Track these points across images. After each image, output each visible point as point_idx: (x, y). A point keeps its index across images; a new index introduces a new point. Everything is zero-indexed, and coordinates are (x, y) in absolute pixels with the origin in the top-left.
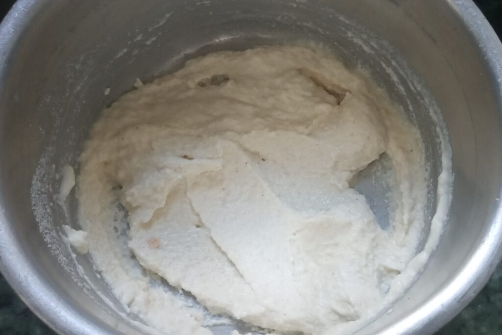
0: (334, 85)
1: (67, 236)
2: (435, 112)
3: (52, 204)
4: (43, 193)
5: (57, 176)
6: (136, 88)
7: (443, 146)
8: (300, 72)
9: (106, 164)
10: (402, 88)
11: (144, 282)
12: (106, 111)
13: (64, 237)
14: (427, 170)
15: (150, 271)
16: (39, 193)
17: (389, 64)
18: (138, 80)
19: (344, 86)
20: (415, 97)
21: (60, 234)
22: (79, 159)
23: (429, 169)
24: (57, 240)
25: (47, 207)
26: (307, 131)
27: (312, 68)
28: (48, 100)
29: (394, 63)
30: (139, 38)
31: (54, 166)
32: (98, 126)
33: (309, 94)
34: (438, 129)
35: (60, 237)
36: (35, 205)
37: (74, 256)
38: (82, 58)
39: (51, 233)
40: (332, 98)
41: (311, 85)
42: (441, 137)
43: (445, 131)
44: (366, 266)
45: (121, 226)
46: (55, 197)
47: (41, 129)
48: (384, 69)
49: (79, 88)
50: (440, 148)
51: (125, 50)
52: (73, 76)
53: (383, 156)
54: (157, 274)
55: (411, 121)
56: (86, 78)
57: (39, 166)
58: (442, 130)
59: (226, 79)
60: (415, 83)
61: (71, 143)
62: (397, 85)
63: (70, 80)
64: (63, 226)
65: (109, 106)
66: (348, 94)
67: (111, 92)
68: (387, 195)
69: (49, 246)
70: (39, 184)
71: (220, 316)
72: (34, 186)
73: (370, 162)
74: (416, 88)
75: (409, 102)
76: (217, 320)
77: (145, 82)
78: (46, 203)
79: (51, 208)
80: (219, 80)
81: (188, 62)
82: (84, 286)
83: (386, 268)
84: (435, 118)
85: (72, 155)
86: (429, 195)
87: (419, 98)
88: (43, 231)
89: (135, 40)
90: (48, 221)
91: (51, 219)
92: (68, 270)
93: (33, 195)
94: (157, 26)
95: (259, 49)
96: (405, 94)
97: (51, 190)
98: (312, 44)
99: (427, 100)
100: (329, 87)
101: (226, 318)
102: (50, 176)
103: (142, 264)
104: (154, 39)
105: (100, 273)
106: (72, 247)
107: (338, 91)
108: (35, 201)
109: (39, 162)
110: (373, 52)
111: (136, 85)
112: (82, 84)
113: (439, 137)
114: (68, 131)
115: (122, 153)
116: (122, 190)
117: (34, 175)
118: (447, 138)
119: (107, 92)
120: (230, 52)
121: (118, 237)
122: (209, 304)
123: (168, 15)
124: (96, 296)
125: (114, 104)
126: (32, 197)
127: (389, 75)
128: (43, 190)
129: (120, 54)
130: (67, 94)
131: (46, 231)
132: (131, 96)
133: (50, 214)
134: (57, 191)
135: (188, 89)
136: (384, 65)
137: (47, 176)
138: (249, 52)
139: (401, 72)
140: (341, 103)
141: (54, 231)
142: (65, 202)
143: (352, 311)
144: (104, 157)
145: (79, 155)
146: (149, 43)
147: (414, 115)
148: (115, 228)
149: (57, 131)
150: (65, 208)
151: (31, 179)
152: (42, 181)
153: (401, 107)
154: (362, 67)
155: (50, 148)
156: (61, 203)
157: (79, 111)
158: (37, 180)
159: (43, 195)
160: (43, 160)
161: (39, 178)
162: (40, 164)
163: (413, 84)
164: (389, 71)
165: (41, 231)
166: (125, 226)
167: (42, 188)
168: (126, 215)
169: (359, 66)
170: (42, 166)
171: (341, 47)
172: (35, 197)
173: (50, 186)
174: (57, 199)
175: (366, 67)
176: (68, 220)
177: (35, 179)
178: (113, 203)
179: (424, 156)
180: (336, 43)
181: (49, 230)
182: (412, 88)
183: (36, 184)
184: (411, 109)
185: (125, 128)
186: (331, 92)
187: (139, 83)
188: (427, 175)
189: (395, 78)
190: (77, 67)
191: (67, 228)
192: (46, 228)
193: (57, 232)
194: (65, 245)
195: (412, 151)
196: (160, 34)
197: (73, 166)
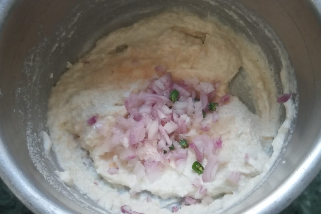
0: (196, 32)
1: (59, 177)
2: (269, 31)
3: (43, 159)
4: (36, 154)
5: (39, 140)
6: (68, 69)
7: (280, 52)
8: (173, 28)
9: (65, 124)
10: (241, 22)
11: (114, 192)
12: (54, 89)
13: (58, 179)
14: (271, 70)
15: (116, 184)
16: (34, 154)
17: (230, 9)
18: (68, 63)
19: (203, 31)
20: (253, 26)
21: (55, 177)
22: (47, 125)
23: (273, 69)
24: (55, 182)
25: (41, 162)
26: (189, 66)
27: (180, 25)
28: (19, 91)
29: (233, 7)
30: (64, 34)
31: (35, 134)
32: (52, 100)
33: (183, 42)
34: (274, 42)
35: (56, 179)
36: (35, 163)
37: (68, 189)
38: (32, 57)
39: (51, 178)
40: (198, 41)
41: (183, 35)
42: (277, 46)
43: (279, 42)
44: (252, 139)
45: (87, 161)
46: (43, 154)
47: (21, 112)
48: (227, 13)
49: (35, 78)
50: (278, 53)
51: (57, 45)
52: (29, 71)
53: (241, 69)
54: (121, 185)
55: (252, 42)
56: (38, 70)
57: (28, 137)
58: (277, 42)
59: (126, 47)
60: (251, 16)
61: (39, 116)
62: (238, 21)
63: (29, 74)
64: (54, 171)
65: (55, 85)
66: (207, 35)
67: (54, 75)
68: (250, 93)
69: (54, 187)
70: (32, 149)
71: (169, 199)
72: (30, 151)
73: (234, 75)
74: (252, 20)
75: (248, 30)
76: (169, 201)
77: (73, 63)
78: (40, 160)
79: (44, 162)
80: (122, 49)
81: (98, 42)
82: (84, 206)
83: (264, 137)
84: (269, 35)
85: (42, 124)
86: (278, 85)
87: (255, 25)
88: (47, 178)
89: (61, 37)
90: (46, 171)
91: (46, 169)
92: (71, 199)
93: (32, 157)
94: (73, 23)
95: (142, 21)
96: (244, 25)
97: (39, 150)
98: (175, 9)
99: (262, 25)
100: (194, 35)
101: (174, 199)
102: (36, 142)
103: (110, 181)
104: (72, 32)
105: (85, 195)
106: (65, 183)
107: (200, 36)
108: (34, 160)
109: (27, 134)
110: (218, 4)
111: (68, 67)
112: (36, 75)
113: (275, 47)
114: (36, 108)
115: (74, 113)
116: (80, 138)
117: (27, 143)
118: (282, 46)
119: (52, 76)
120: (124, 29)
121: (88, 168)
122: (161, 194)
123: (79, 14)
124: (94, 210)
125: (58, 83)
126: (31, 158)
127: (231, 16)
128: (35, 152)
129: (54, 48)
130: (29, 84)
131: (48, 178)
132: (67, 74)
133: (45, 166)
134: (42, 150)
135: (102, 59)
136: (227, 11)
137: (34, 142)
138: (136, 25)
139: (239, 12)
140: (205, 42)
141: (52, 176)
142: (49, 155)
143: (253, 170)
144: (62, 119)
145: (46, 123)
146: (70, 36)
147: (254, 37)
148: (84, 163)
149: (30, 110)
150: (50, 159)
151: (26, 147)
152: (33, 147)
153: (244, 35)
154: (211, 16)
155: (29, 123)
156: (47, 157)
157: (38, 93)
158: (30, 146)
159: (37, 155)
160: (28, 132)
161: (30, 145)
162: (27, 135)
163: (250, 18)
164: (231, 13)
165: (46, 179)
166: (90, 160)
167: (34, 150)
168: (88, 153)
169: (209, 16)
170: (29, 136)
171: (195, 7)
172: (33, 158)
173: (38, 148)
174: (44, 155)
175: (214, 16)
176: (55, 167)
177: (29, 146)
178: (77, 147)
179: (267, 61)
180: (191, 5)
181: (49, 177)
182: (250, 20)
183: (31, 149)
184: (251, 33)
185: (71, 96)
186: (196, 37)
187: (69, 65)
188: (272, 73)
189: (236, 17)
190: (31, 64)
191: (57, 172)
192: (47, 176)
193: (54, 177)
194: (61, 183)
195: (258, 61)
196: (76, 28)
197: (45, 131)
